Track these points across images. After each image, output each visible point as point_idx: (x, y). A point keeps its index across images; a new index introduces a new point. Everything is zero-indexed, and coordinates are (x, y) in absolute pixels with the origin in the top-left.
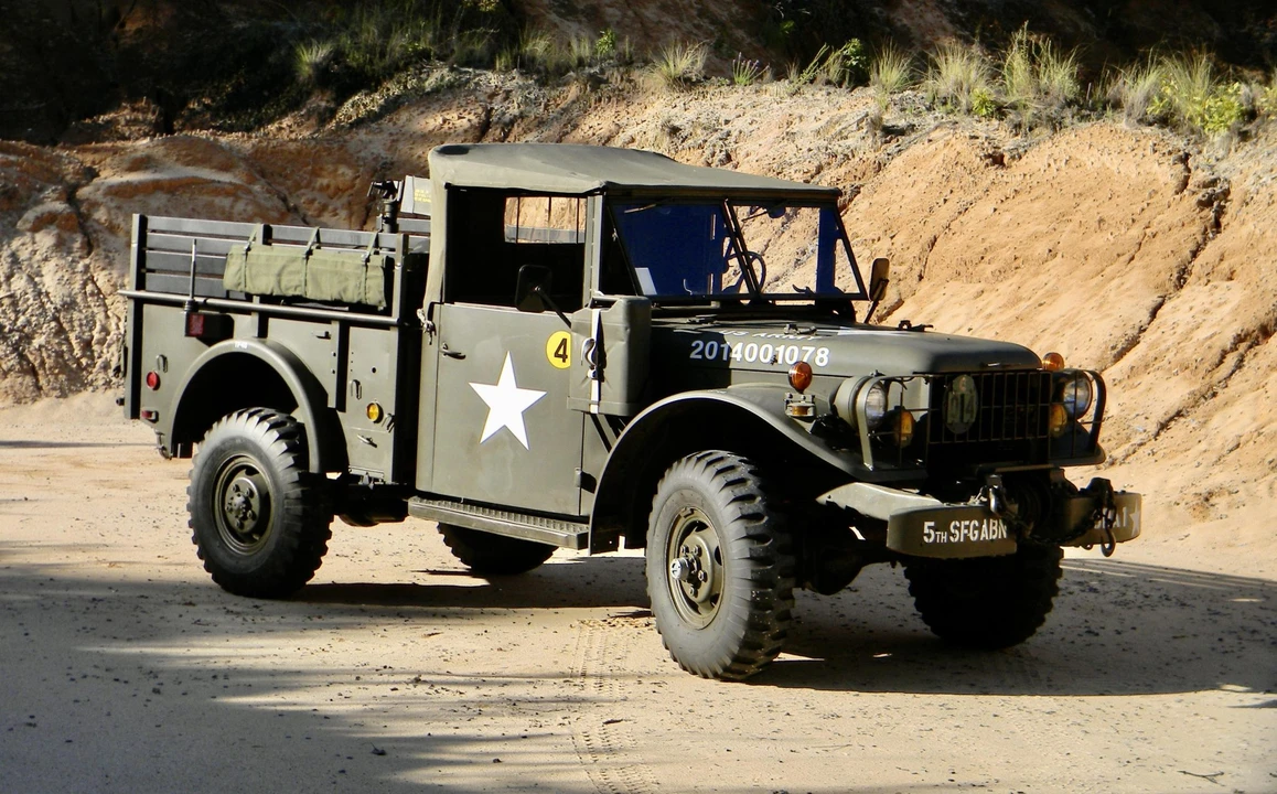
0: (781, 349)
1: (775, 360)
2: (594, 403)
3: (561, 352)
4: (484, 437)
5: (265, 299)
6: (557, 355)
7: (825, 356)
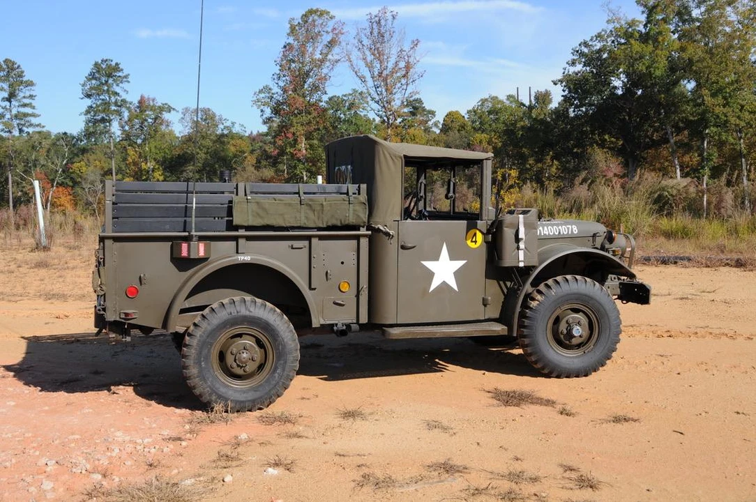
0: (560, 227)
1: (559, 233)
2: (521, 261)
3: (474, 240)
4: (432, 289)
5: (248, 228)
6: (472, 241)
7: (576, 228)
